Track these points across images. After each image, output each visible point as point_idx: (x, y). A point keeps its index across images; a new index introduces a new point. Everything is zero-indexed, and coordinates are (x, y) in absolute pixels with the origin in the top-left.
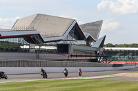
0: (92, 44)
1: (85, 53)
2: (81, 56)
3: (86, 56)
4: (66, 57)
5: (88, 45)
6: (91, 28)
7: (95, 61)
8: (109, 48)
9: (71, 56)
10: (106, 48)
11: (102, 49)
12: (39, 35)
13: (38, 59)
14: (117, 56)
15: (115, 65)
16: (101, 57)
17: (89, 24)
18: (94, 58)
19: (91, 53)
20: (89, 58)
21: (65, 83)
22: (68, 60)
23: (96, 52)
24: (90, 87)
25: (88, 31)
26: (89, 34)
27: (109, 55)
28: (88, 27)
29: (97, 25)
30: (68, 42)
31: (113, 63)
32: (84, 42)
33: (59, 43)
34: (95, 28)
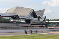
0: (40, 19)
1: (37, 23)
2: (36, 25)
3: (38, 25)
4: (29, 25)
5: (39, 20)
6: (40, 12)
7: (42, 27)
8: (48, 21)
9: (32, 25)
10: (46, 21)
11: (44, 22)
12: (18, 16)
13: (17, 26)
14: (51, 24)
15: (50, 29)
16: (44, 25)
17: (39, 11)
18: (41, 25)
19: (40, 23)
20: (39, 25)
21: (29, 36)
22: (30, 26)
23: (42, 23)
24: (40, 38)
25: (39, 14)
26: (39, 15)
27: (48, 24)
28: (39, 12)
29: (42, 11)
30: (30, 19)
31: (49, 27)
32: (37, 19)
33: (26, 19)
34: (42, 12)
